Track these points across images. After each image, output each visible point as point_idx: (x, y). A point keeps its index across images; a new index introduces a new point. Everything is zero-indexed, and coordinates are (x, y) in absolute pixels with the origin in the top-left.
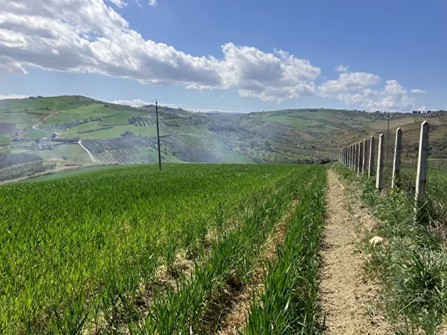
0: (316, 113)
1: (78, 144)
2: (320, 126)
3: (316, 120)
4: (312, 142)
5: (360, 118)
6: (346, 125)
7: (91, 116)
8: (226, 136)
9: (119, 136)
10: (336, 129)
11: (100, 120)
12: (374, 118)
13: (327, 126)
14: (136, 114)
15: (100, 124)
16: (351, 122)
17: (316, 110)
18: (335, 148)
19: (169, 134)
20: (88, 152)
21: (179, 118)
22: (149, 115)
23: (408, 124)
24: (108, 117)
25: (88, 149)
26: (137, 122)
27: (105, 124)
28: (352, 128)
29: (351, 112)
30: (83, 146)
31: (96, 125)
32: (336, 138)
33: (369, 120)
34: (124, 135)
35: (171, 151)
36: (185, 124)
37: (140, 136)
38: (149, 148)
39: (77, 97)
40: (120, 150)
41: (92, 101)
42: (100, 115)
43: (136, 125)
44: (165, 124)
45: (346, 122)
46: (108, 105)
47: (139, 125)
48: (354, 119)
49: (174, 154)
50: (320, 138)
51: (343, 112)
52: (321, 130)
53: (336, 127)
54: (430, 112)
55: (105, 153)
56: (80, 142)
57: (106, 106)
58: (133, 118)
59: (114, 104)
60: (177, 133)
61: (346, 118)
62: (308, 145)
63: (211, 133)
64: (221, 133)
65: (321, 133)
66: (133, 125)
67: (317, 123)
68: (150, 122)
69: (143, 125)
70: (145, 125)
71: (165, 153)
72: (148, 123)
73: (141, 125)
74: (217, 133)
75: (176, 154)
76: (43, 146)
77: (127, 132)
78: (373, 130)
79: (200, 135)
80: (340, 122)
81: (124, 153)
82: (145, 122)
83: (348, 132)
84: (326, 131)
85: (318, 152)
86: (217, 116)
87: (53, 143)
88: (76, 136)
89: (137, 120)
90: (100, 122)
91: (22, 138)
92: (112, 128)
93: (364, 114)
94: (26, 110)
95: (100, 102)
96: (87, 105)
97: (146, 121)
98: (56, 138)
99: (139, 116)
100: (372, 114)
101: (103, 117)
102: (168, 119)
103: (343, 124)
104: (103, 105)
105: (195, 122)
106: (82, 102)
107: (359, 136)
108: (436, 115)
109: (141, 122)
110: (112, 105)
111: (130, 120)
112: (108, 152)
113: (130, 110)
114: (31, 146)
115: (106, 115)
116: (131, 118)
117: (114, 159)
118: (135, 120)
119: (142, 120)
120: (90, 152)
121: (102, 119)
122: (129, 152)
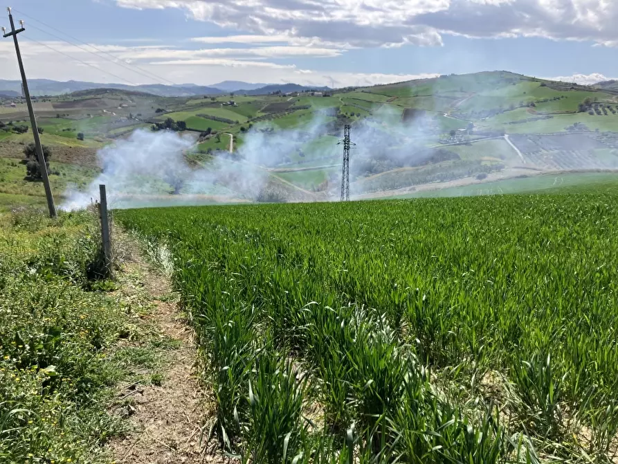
1: (503, 139)
7: (520, 99)
9: (563, 130)
11: (534, 106)
14: (591, 96)
15: (533, 112)
20: (518, 151)
22: (614, 97)
24: (545, 101)
25: (518, 148)
26: (593, 109)
27: (541, 111)
30: (510, 143)
31: (527, 113)
34: (571, 129)
37: (597, 131)
38: (612, 151)
39: (501, 73)
40: (565, 151)
41: (523, 79)
42: (534, 99)
43: (591, 114)
46: (545, 83)
47: (595, 114)
55: (542, 155)
56: (506, 136)
57: (543, 85)
58: (587, 102)
59: (555, 82)
66: (587, 113)
68: (615, 109)
69: (602, 113)
70: (606, 114)
72: (611, 110)
73: (599, 113)
76: (460, 140)
81: (571, 156)
82: (606, 109)
87: (472, 137)
88: (501, 128)
89: (593, 105)
90: (533, 109)
92: (552, 117)
94: (437, 92)
95: (534, 80)
96: (514, 84)
97: (608, 107)
98: (474, 129)
99: (596, 99)
101: (538, 102)
104: (539, 83)
106: (507, 80)
109: (600, 109)
110: (553, 82)
111: (581, 106)
112: (545, 152)
113: (581, 90)
114: (445, 139)
115: (542, 99)
116: (582, 102)
117: (555, 164)
118: (590, 106)
119: (601, 106)
120: (521, 151)
121: (536, 104)
122: (579, 154)
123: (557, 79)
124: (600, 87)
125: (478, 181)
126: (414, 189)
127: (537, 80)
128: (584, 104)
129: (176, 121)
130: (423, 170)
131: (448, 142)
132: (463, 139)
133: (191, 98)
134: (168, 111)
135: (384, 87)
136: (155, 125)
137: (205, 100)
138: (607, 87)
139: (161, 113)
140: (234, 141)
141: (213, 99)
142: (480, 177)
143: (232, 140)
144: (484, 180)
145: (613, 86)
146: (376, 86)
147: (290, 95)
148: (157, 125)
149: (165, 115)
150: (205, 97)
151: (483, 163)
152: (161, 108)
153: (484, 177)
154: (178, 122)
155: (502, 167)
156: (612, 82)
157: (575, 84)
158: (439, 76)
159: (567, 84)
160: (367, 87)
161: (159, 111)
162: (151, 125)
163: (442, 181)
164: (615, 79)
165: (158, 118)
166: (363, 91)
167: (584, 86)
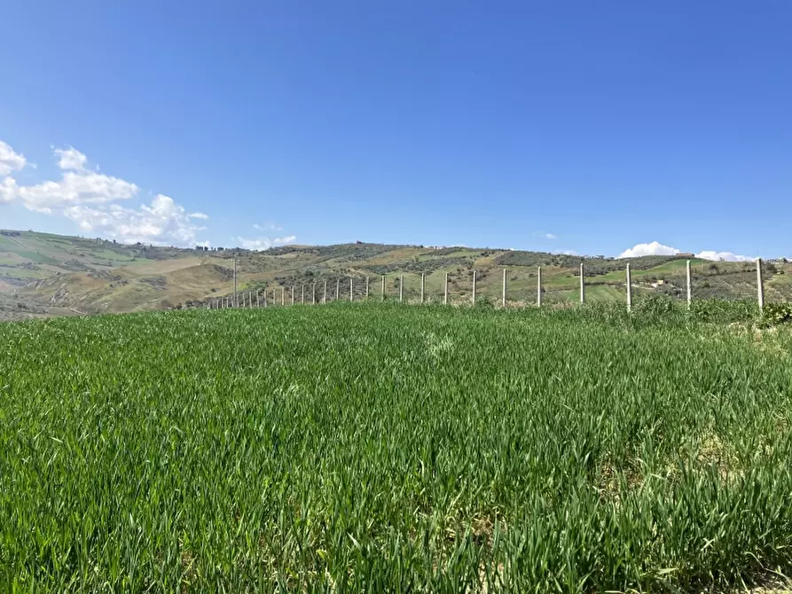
0: (18, 239)
2: (28, 266)
3: (20, 254)
4: (16, 296)
5: (108, 254)
6: (81, 265)
10: (64, 272)
12: (132, 254)
13: (44, 266)
16: (91, 259)
17: (17, 234)
18: (66, 308)
23: (192, 268)
28: (93, 270)
29: (90, 241)
32: (65, 287)
33: (125, 258)
45: (81, 260)
48: (97, 254)
50: (31, 289)
51: (75, 240)
52: (32, 274)
53: (63, 267)
54: (222, 249)
61: (81, 253)
62: (8, 301)
65: (31, 280)
67: (20, 260)
78: (135, 276)
80: (69, 258)
83: (89, 279)
84: (42, 275)
85: (31, 315)
93: (115, 247)
100: (129, 247)
103: (77, 264)
107: (111, 286)
108: (230, 254)
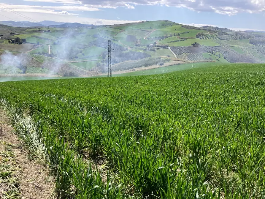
1: (168, 48)
7: (174, 32)
8: (262, 48)
9: (191, 45)
11: (179, 35)
14: (200, 32)
15: (179, 38)
19: (221, 45)
20: (174, 54)
21: (228, 34)
22: (209, 32)
24: (184, 33)
25: (174, 52)
26: (201, 37)
27: (182, 38)
30: (171, 50)
31: (177, 38)
34: (194, 45)
35: (223, 56)
36: (232, 39)
37: (203, 45)
38: (209, 53)
39: (166, 21)
40: (192, 54)
41: (175, 24)
42: (179, 32)
43: (201, 39)
44: (219, 39)
46: (183, 26)
49: (225, 58)
55: (183, 55)
57: (182, 27)
58: (199, 34)
60: (227, 44)
63: (251, 45)
64: (258, 46)
66: (199, 38)
68: (209, 37)
69: (205, 38)
70: (206, 39)
71: (219, 57)
72: (208, 37)
73: (203, 39)
74: (256, 46)
75: (227, 58)
76: (151, 49)
77: (195, 43)
79: (243, 46)
81: (194, 55)
82: (206, 37)
86: (253, 33)
87: (156, 48)
88: (167, 44)
89: (201, 35)
90: (179, 36)
91: (139, 44)
92: (186, 40)
94: (140, 29)
95: (179, 24)
96: (171, 26)
97: (207, 36)
98: (156, 44)
99: (202, 33)
102: (221, 35)
104: (181, 26)
105: (239, 37)
106: (169, 24)
109: (204, 37)
110: (186, 26)
111: (197, 36)
112: (185, 54)
113: (196, 29)
114: (145, 49)
115: (182, 32)
116: (197, 34)
117: (188, 59)
118: (200, 35)
119: (204, 36)
120: (175, 54)
121: (180, 35)
122: (197, 55)
123: (187, 25)
124: (203, 28)
125: (161, 66)
126: (134, 70)
127: (180, 25)
128: (198, 35)
129: (21, 39)
130: (137, 61)
131: (146, 50)
132: (152, 49)
133: (28, 28)
134: (17, 34)
135: (118, 26)
136: (10, 41)
137: (35, 29)
138: (206, 28)
139: (13, 35)
140: (50, 48)
141: (39, 29)
142: (161, 65)
143: (49, 48)
144: (163, 66)
145: (208, 28)
146: (114, 25)
147: (76, 28)
148: (11, 40)
149: (15, 36)
150: (35, 28)
151: (162, 59)
152: (13, 32)
153: (163, 64)
154: (22, 39)
155: (169, 60)
156: (207, 26)
157: (194, 27)
158: (141, 21)
159: (191, 27)
160: (111, 25)
161: (12, 34)
162: (8, 41)
163: (145, 66)
164: (208, 25)
165: (11, 37)
166: (109, 27)
167: (198, 28)
